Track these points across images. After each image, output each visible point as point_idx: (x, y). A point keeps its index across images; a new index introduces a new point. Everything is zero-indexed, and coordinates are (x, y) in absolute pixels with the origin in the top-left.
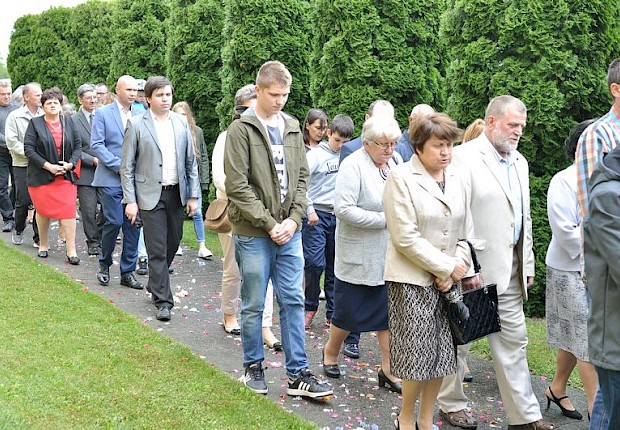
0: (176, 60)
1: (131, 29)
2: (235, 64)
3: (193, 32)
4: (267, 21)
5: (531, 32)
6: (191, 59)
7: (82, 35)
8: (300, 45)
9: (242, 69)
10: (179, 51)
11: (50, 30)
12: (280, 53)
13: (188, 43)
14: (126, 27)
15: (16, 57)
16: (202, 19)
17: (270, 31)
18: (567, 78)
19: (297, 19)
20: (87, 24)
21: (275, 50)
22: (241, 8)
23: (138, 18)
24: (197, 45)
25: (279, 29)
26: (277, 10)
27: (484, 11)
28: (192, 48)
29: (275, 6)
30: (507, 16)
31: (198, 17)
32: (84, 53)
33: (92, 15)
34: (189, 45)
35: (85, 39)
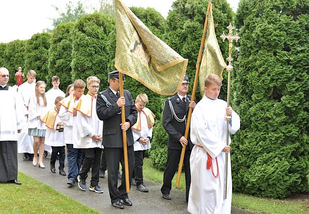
0: (52, 67)
1: (33, 54)
2: (76, 69)
3: (60, 55)
4: (90, 50)
5: (193, 54)
6: (58, 67)
7: (11, 56)
8: (105, 60)
9: (79, 71)
10: (54, 63)
12: (96, 64)
13: (57, 59)
14: (31, 52)
16: (64, 48)
17: (91, 54)
19: (104, 49)
20: (13, 51)
21: (94, 62)
22: (79, 45)
23: (36, 48)
24: (62, 60)
25: (95, 53)
26: (94, 45)
27: (175, 46)
28: (59, 62)
29: (93, 43)
30: (184, 48)
31: (61, 48)
32: (12, 64)
33: (16, 47)
34: (58, 61)
35: (13, 58)
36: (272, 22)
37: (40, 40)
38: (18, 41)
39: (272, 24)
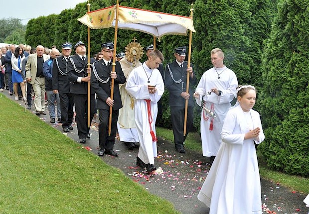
0: (71, 37)
1: (61, 26)
6: (75, 37)
10: (72, 34)
11: (39, 25)
14: (59, 25)
15: (28, 35)
18: (159, 44)
20: (50, 23)
21: (96, 34)
23: (64, 22)
32: (48, 34)
34: (75, 33)
35: (48, 29)
36: (183, 9)
37: (66, 15)
38: (54, 15)
39: (182, 11)
